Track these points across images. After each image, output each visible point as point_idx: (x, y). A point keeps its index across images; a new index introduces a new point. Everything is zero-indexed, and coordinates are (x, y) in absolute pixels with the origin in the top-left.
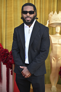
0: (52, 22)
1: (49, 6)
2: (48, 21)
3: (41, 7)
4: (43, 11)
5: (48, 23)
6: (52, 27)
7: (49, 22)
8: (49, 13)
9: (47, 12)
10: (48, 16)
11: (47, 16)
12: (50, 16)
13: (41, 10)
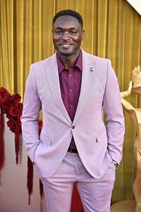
0: (139, 85)
1: (133, 56)
2: (131, 82)
3: (119, 57)
4: (121, 64)
5: (131, 86)
6: (139, 94)
7: (133, 84)
8: (133, 69)
9: (130, 67)
10: (132, 74)
11: (129, 73)
12: (135, 74)
13: (119, 62)
